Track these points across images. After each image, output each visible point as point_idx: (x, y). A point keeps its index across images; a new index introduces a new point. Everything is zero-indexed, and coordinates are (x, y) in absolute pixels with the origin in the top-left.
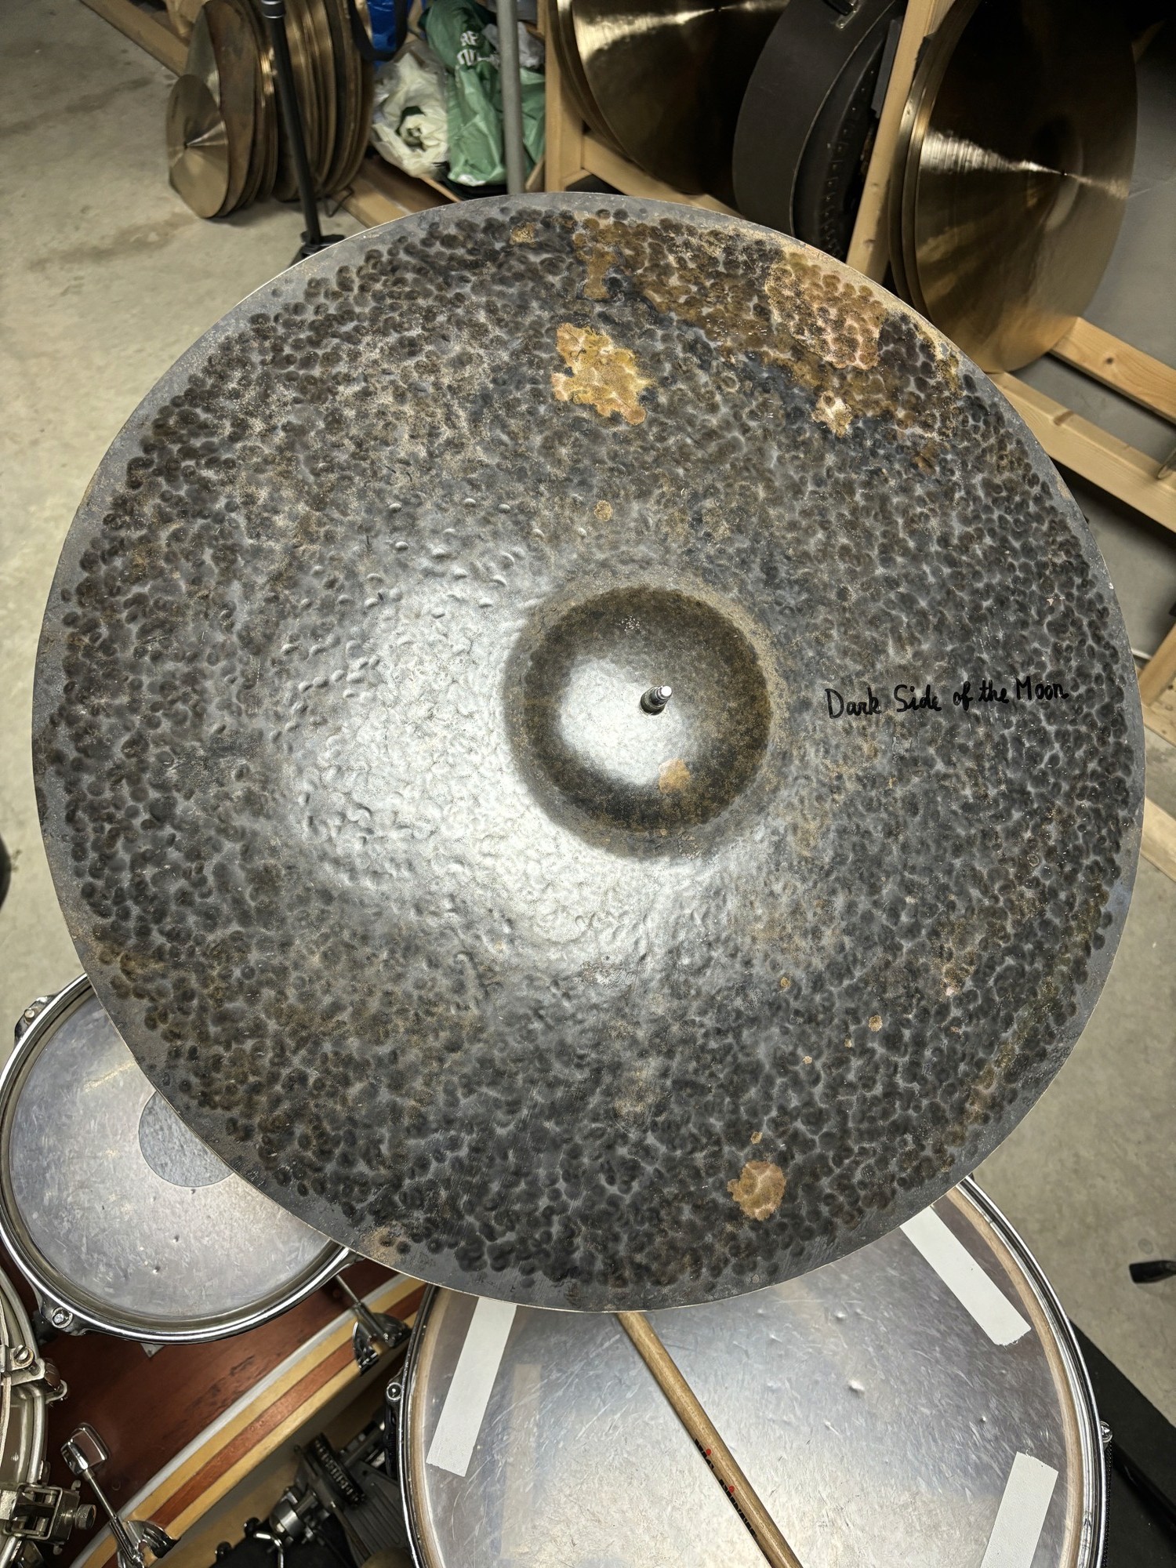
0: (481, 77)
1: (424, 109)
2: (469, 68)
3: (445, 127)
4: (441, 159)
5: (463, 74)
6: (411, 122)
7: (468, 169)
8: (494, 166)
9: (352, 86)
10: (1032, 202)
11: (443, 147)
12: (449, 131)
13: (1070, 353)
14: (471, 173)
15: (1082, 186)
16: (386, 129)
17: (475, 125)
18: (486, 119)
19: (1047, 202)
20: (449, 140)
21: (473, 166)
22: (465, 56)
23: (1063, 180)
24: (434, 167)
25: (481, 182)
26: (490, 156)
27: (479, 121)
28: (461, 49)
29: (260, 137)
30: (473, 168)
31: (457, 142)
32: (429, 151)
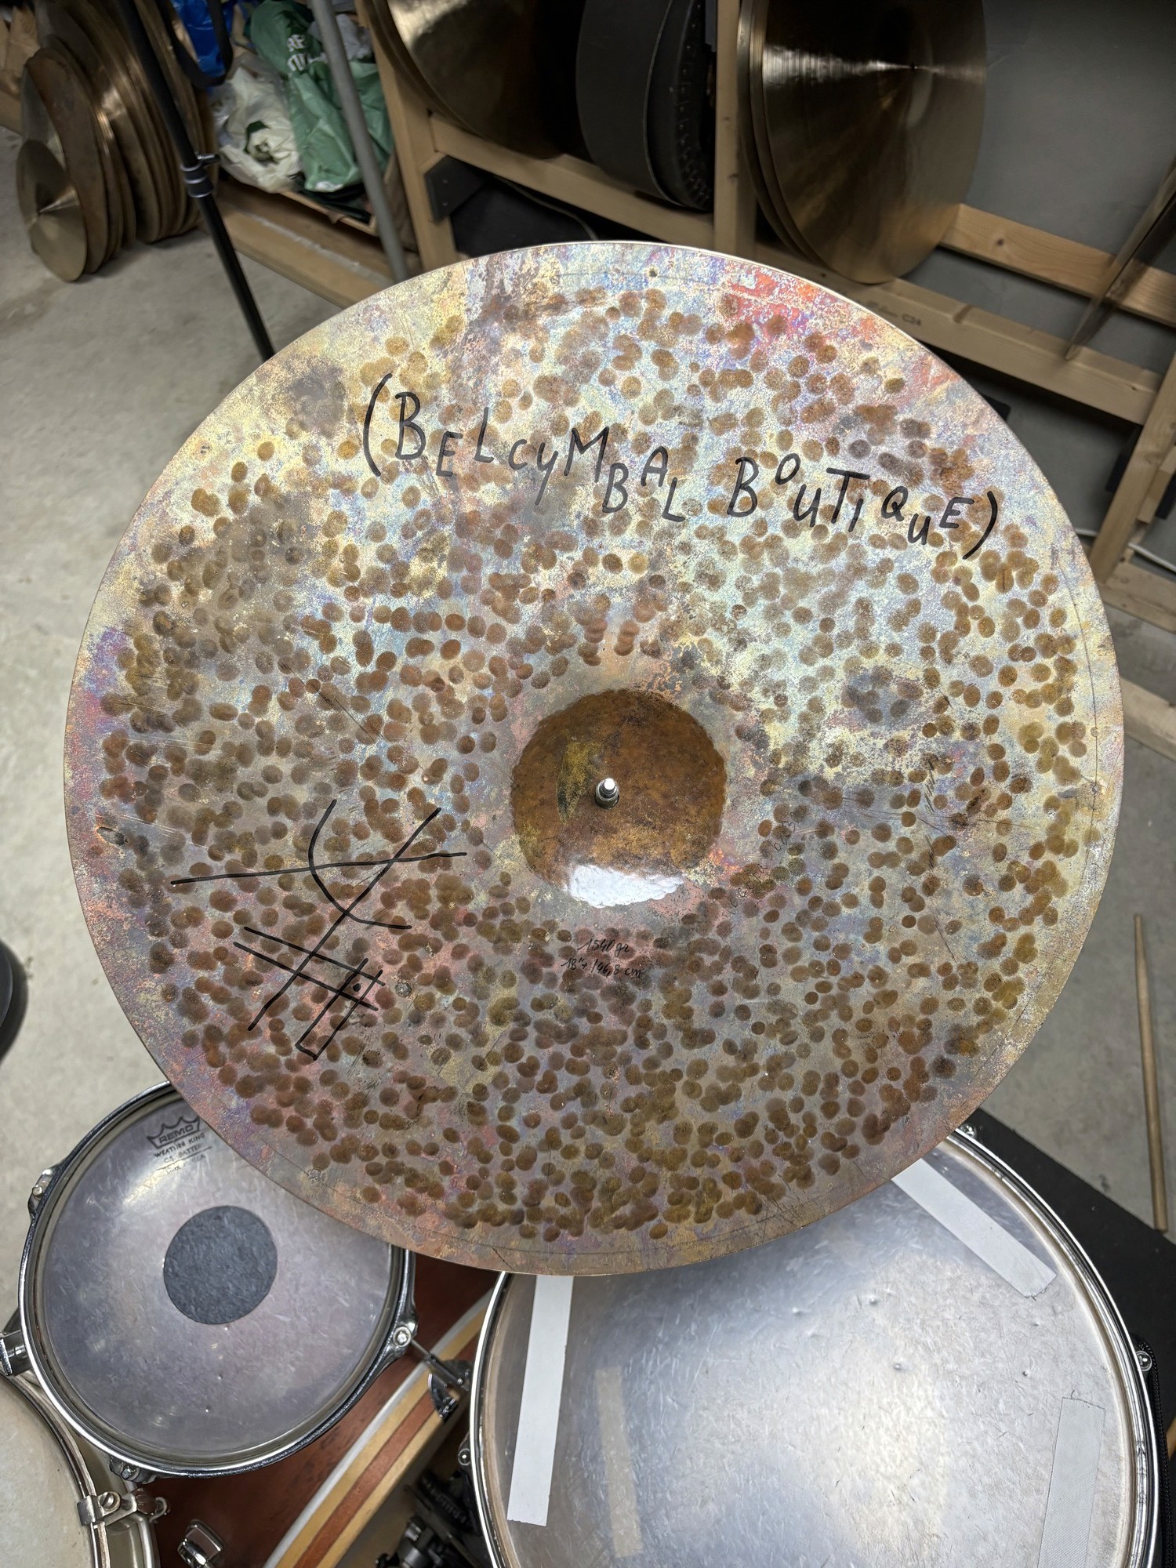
0: (316, 79)
1: (267, 122)
2: (302, 73)
3: (292, 136)
4: (295, 171)
5: (297, 81)
6: (257, 138)
7: (323, 174)
8: (348, 167)
9: (190, 116)
10: (886, 103)
11: (295, 157)
12: (297, 139)
13: (959, 242)
14: (327, 179)
15: (935, 75)
16: (234, 150)
17: (320, 130)
18: (330, 122)
19: (902, 100)
20: (298, 149)
21: (327, 171)
22: (294, 63)
23: (915, 74)
24: (289, 180)
25: (339, 186)
26: (342, 157)
27: (324, 125)
28: (289, 55)
29: (112, 186)
30: (327, 172)
31: (306, 151)
32: (282, 163)
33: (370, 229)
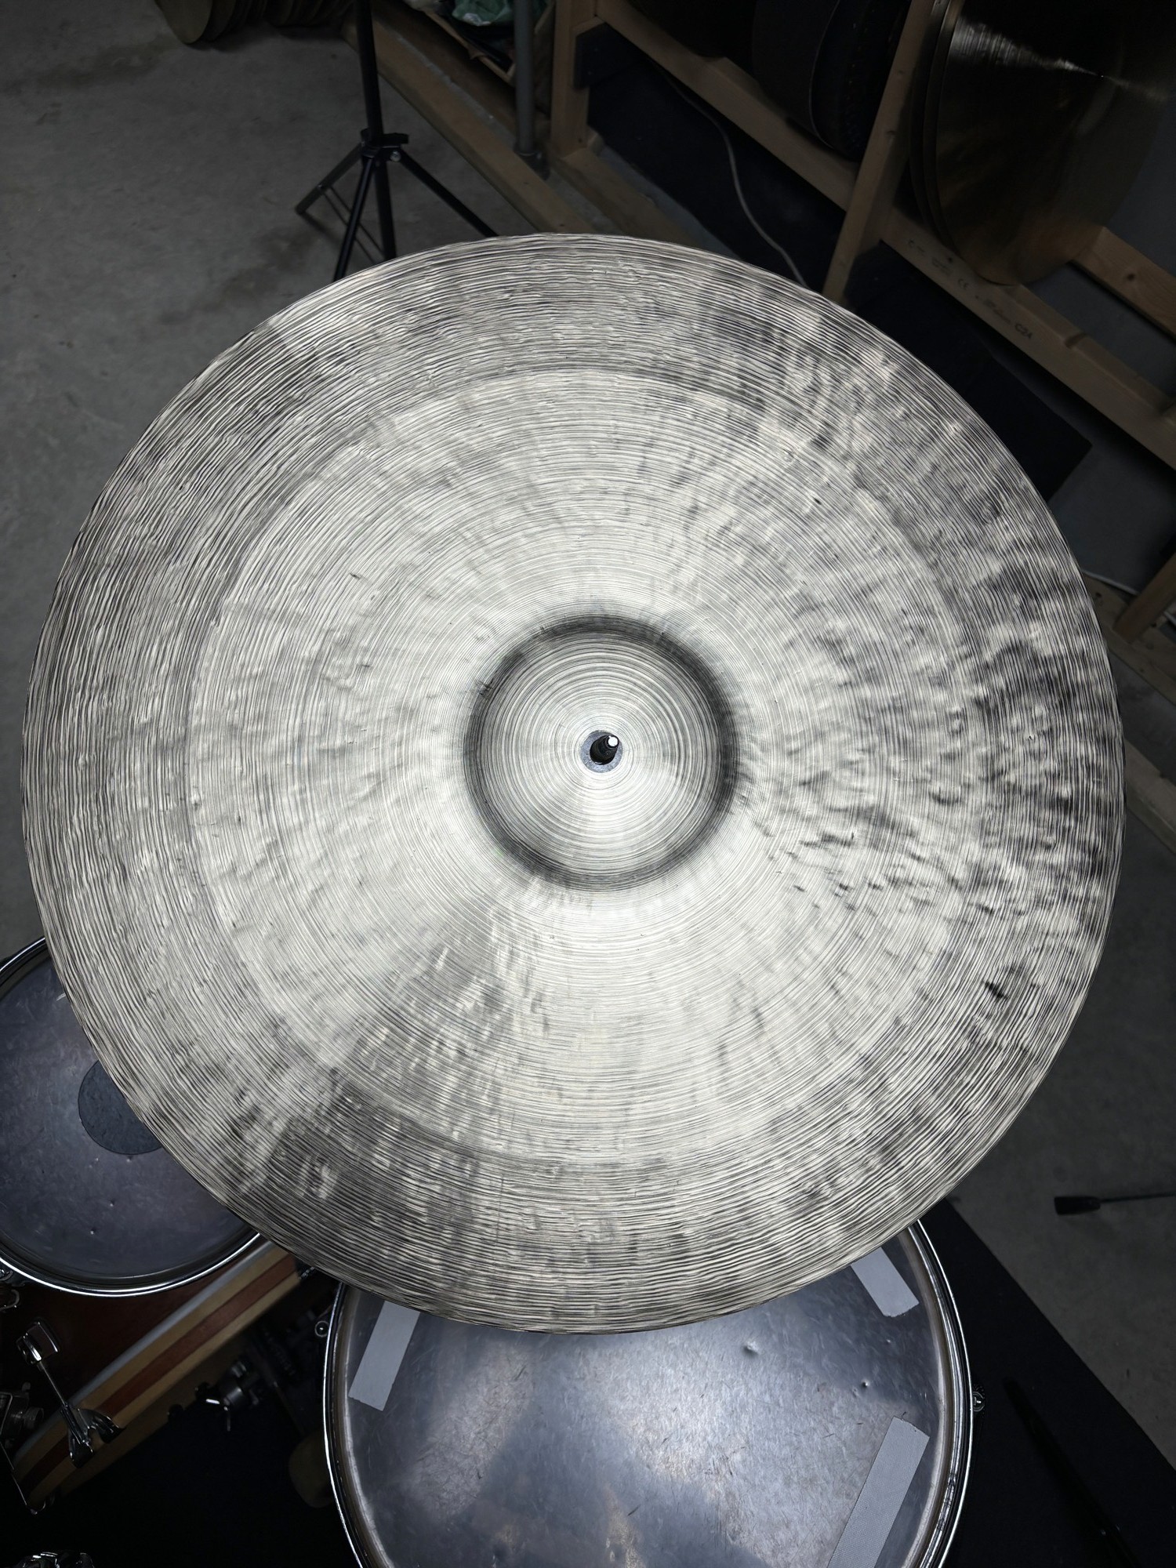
7: (473, 6)
8: (501, 6)
10: (1063, 104)
13: (1091, 265)
14: (476, 12)
15: (1118, 90)
19: (1080, 105)
21: (479, 4)
23: (1099, 82)
24: (437, 2)
25: (486, 23)
33: (507, 77)
